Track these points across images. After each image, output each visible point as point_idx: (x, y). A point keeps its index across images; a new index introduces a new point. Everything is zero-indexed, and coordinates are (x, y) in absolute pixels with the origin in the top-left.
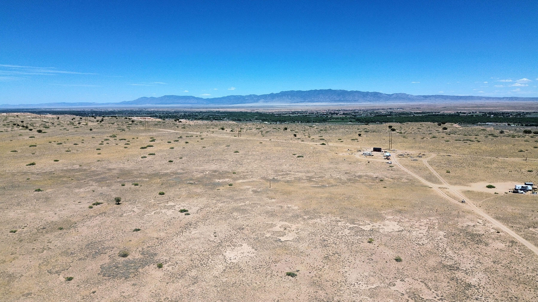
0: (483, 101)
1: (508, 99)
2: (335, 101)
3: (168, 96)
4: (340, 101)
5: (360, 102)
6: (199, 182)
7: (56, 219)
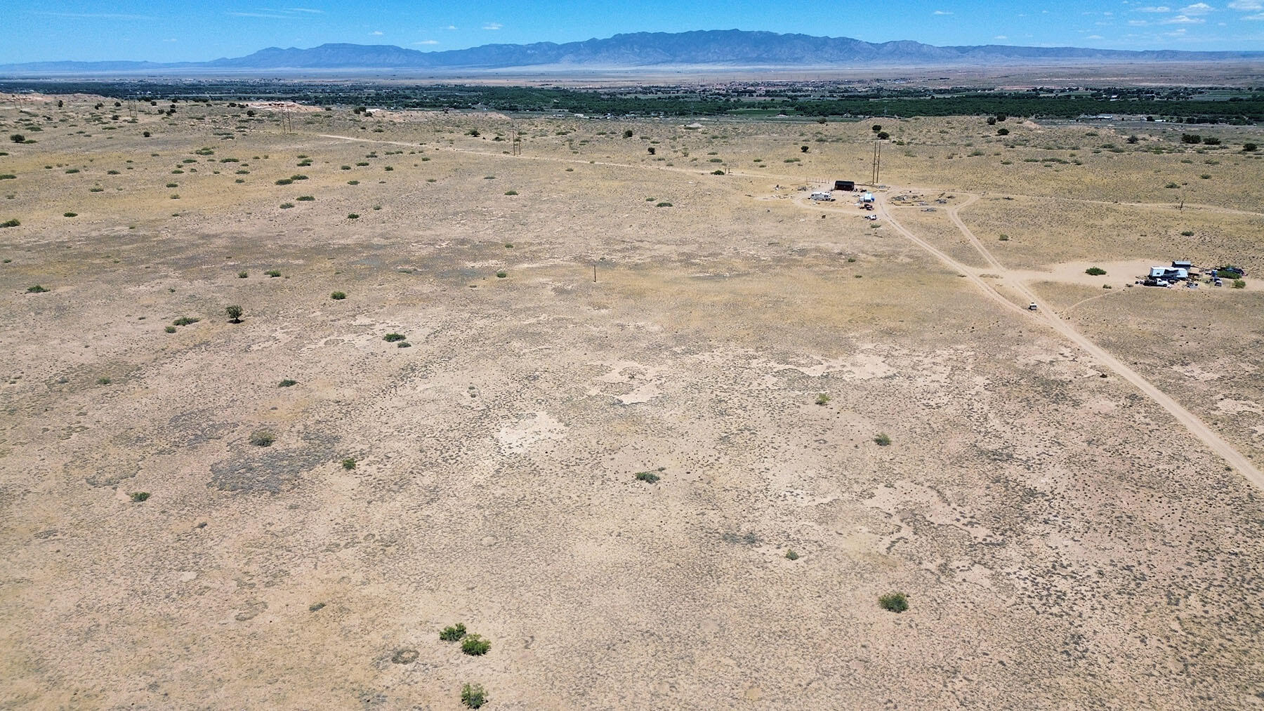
0: (1097, 61)
1: (1155, 55)
2: (748, 60)
3: (333, 46)
4: (759, 59)
5: (807, 64)
6: (424, 268)
7: (89, 358)
